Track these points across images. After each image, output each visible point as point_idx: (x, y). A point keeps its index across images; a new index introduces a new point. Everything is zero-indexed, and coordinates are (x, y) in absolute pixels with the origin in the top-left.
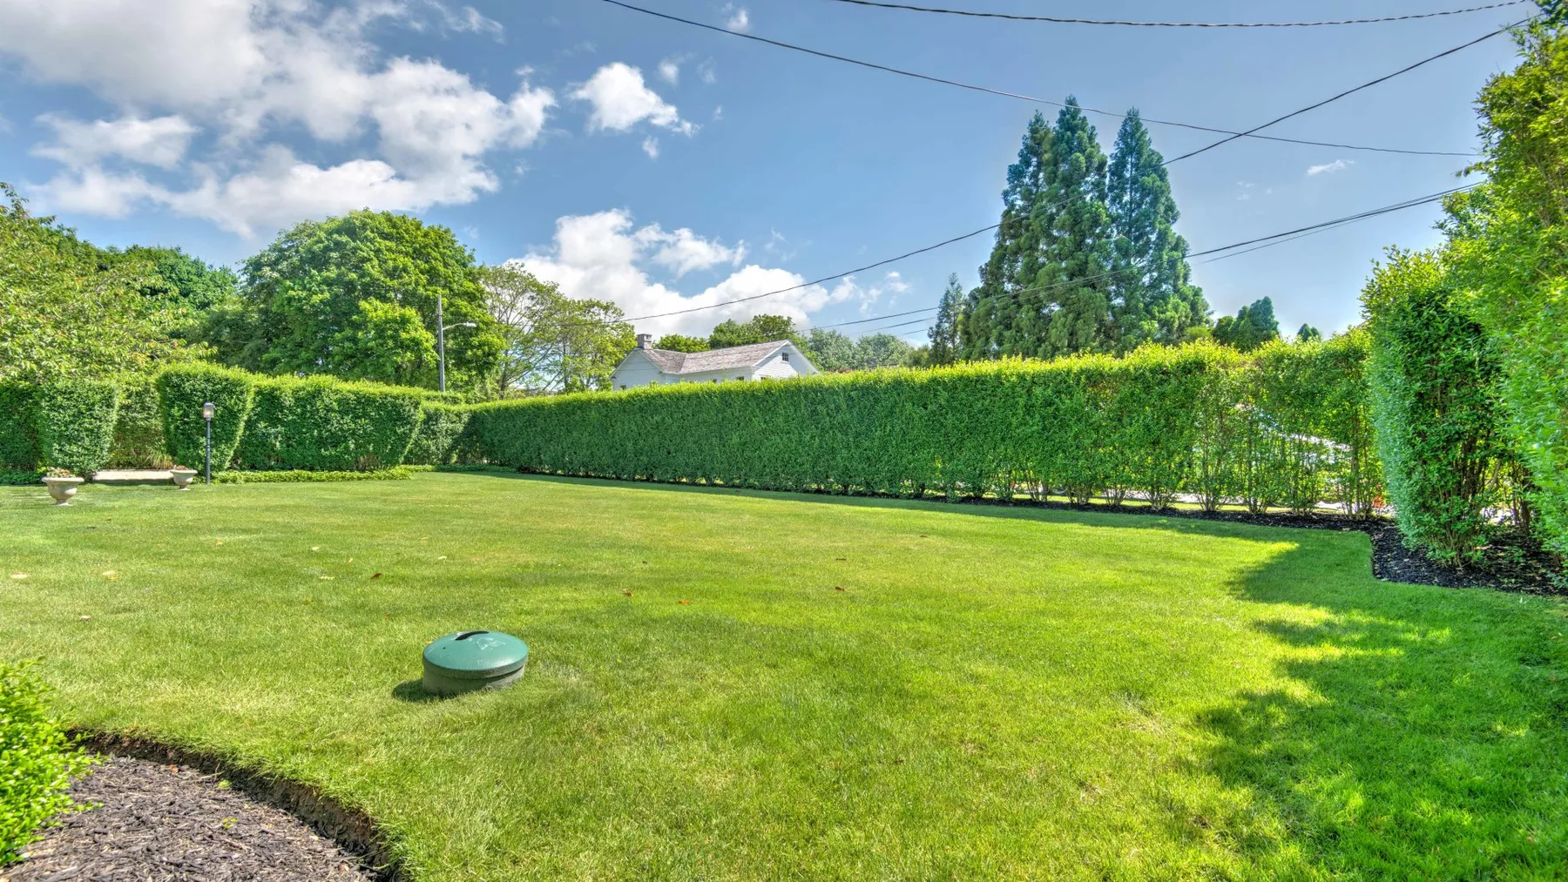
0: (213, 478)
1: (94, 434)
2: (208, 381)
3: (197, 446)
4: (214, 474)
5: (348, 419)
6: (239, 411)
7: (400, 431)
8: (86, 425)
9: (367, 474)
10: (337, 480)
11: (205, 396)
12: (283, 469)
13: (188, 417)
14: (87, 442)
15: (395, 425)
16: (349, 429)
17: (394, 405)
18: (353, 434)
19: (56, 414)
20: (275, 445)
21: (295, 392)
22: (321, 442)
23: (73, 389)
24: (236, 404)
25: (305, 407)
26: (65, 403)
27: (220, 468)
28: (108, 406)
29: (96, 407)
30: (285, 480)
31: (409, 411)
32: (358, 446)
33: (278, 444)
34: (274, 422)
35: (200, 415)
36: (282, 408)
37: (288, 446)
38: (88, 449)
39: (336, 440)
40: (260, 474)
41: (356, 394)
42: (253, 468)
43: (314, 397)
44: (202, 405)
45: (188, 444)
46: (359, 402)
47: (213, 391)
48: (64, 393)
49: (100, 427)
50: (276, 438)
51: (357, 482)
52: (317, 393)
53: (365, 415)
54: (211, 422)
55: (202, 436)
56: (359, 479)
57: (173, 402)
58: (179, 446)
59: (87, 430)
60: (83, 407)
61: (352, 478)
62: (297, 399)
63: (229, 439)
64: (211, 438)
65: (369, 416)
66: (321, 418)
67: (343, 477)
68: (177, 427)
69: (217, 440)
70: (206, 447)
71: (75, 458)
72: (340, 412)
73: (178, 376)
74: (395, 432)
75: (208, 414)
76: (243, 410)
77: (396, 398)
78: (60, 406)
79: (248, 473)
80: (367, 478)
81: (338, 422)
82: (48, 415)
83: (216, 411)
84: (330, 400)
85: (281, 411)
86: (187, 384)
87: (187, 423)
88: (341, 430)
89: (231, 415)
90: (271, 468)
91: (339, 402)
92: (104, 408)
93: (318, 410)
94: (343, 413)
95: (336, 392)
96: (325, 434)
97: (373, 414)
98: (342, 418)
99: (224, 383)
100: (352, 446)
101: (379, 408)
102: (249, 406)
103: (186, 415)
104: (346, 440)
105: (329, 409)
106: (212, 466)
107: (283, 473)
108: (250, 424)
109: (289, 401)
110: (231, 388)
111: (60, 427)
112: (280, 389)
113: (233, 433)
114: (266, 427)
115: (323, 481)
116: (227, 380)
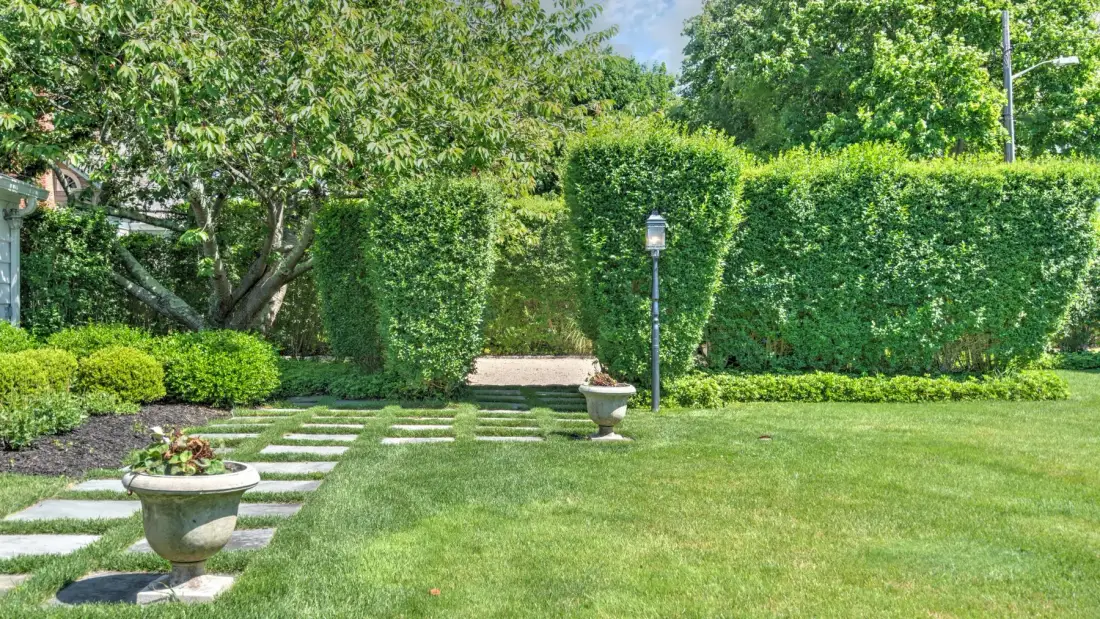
0: (665, 393)
1: (455, 293)
2: (652, 162)
3: (634, 319)
4: (667, 385)
5: (927, 246)
6: (715, 230)
7: (1052, 269)
8: (441, 275)
9: (970, 383)
10: (906, 399)
11: (649, 200)
12: (790, 369)
13: (617, 252)
14: (443, 314)
15: (1038, 256)
16: (932, 272)
17: (1037, 205)
18: (940, 282)
19: (391, 253)
20: (776, 314)
21: (820, 184)
22: (870, 306)
23: (418, 199)
24: (709, 214)
25: (836, 221)
26: (407, 229)
27: (676, 369)
28: (476, 234)
29: (457, 236)
30: (799, 398)
31: (1074, 219)
32: (953, 313)
33: (782, 310)
34: (775, 259)
35: (638, 244)
36: (789, 223)
37: (802, 315)
38: (445, 329)
39: (905, 298)
40: (749, 381)
41: (948, 181)
42: (733, 364)
43: (856, 196)
44: (642, 222)
45: (617, 314)
46: (954, 203)
47: (663, 185)
48: (404, 207)
49: (463, 279)
50: (779, 296)
51: (949, 403)
52: (863, 185)
53: (969, 233)
54: (660, 261)
55: (644, 295)
56: (956, 396)
57: (589, 217)
58: (600, 320)
59: (443, 286)
60: (434, 237)
61: (940, 395)
62: (821, 204)
63: (695, 302)
64: (661, 300)
65: (977, 235)
66: (870, 246)
67: (919, 392)
68: (598, 276)
69: (673, 303)
70: (650, 321)
71: (425, 349)
72: (910, 230)
73: (599, 154)
74: (1039, 275)
75: (655, 241)
76: (723, 228)
77: (1043, 184)
78: (399, 237)
79: (724, 377)
80: (974, 394)
81: (908, 256)
82: (380, 256)
83: (669, 235)
84: (890, 199)
85: (789, 234)
86: (615, 172)
87: (614, 265)
88: (915, 273)
89: (697, 242)
90: (766, 367)
91: (910, 202)
92: (471, 237)
93: (864, 226)
94: (918, 231)
95: (903, 180)
96: (879, 286)
97: (986, 229)
98: (916, 245)
99: (686, 165)
100: (937, 314)
101: (1002, 214)
102: (735, 218)
103: (612, 247)
104: (922, 299)
105: (888, 224)
106: (663, 364)
107: (794, 380)
108: (734, 266)
109: (803, 207)
110: (703, 176)
111: (398, 281)
112: (787, 181)
113: (702, 285)
114: (759, 274)
115: (876, 400)
116: (691, 156)
